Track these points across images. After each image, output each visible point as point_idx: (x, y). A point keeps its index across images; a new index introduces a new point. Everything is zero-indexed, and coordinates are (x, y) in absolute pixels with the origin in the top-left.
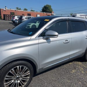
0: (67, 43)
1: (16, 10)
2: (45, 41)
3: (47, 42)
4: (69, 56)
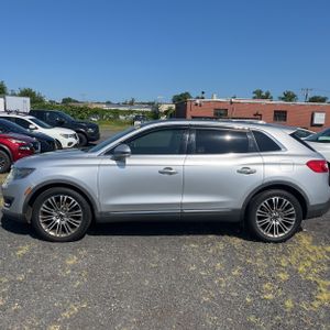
0: (171, 174)
3: (118, 165)
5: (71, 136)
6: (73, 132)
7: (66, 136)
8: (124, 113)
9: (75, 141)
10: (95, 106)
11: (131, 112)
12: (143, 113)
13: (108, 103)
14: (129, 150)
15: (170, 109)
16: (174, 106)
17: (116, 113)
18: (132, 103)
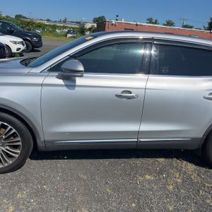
1: (138, 23)
2: (61, 82)
3: (66, 86)
4: (138, 132)
5: (19, 43)
6: (21, 40)
7: (15, 43)
8: (60, 28)
9: (22, 47)
10: (39, 21)
11: (65, 27)
12: (73, 28)
13: (48, 20)
14: (81, 68)
15: (93, 26)
16: (95, 25)
17: (54, 27)
18: (65, 21)
